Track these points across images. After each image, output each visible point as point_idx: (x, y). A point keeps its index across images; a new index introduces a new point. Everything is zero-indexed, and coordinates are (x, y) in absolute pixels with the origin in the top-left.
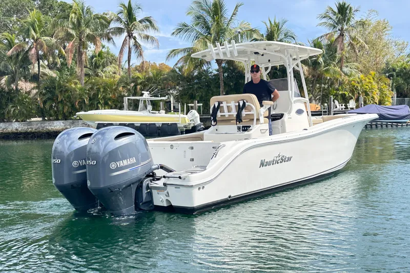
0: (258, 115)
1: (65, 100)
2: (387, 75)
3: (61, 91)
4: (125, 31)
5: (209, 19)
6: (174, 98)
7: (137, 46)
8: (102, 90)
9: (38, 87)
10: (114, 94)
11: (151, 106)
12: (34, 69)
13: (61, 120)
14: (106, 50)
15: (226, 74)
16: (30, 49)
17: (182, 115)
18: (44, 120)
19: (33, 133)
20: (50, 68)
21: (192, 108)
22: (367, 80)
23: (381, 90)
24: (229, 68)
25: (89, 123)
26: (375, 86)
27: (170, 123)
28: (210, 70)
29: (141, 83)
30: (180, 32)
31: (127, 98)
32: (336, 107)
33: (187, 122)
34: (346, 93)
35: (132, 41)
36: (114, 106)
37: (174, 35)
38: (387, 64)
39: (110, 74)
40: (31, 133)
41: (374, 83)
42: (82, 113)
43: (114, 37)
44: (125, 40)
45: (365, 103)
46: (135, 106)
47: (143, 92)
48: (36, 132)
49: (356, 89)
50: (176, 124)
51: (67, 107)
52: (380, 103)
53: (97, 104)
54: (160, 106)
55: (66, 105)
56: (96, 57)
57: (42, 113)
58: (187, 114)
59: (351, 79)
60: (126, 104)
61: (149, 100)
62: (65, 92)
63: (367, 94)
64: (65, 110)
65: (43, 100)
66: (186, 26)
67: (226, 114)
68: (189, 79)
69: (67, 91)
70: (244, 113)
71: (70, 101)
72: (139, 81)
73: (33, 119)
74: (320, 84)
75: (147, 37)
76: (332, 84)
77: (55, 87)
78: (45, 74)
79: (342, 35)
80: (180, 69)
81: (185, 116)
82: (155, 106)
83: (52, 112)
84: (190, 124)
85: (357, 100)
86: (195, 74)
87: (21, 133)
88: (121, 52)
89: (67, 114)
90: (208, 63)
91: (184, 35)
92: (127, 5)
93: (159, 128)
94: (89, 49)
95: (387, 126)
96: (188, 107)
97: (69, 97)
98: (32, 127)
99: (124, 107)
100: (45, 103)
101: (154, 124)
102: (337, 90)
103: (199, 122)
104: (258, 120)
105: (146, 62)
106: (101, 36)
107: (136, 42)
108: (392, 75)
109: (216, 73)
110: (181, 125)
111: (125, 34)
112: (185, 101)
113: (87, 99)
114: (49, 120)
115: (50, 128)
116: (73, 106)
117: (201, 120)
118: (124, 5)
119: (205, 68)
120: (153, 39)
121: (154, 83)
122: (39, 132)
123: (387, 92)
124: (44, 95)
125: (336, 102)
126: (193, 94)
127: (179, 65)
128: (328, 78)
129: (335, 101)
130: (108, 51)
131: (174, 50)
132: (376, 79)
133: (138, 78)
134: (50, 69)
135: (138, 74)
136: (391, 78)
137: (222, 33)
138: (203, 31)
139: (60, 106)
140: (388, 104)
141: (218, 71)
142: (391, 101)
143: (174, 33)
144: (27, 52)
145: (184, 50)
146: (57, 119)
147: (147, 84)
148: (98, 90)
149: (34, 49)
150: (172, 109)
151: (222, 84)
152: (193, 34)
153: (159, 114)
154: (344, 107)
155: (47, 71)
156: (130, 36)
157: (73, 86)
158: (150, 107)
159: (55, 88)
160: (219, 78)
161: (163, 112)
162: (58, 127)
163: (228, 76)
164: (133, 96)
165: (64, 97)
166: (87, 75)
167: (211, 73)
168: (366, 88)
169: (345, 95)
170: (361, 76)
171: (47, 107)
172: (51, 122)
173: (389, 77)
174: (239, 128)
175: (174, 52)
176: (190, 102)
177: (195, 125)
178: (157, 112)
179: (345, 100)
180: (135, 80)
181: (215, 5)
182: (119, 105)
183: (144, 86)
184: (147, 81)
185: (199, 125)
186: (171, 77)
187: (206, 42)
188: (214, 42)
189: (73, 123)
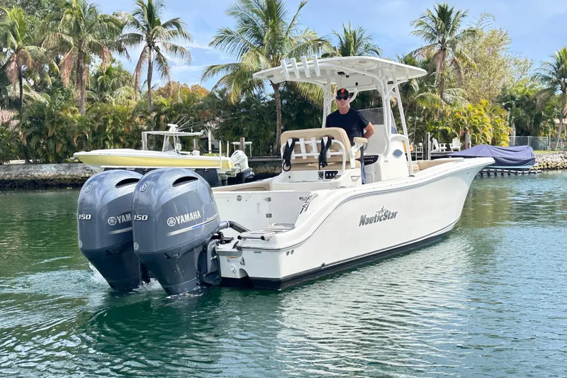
0: (348, 156)
1: (58, 134)
2: (504, 104)
3: (52, 123)
4: (144, 39)
5: (260, 23)
6: (212, 133)
7: (160, 59)
8: (110, 121)
9: (19, 117)
10: (128, 127)
11: (180, 145)
12: (13, 91)
13: (53, 163)
14: (117, 65)
15: (285, 102)
16: (9, 62)
17: (223, 158)
18: (28, 162)
19: (13, 181)
20: (36, 88)
21: (238, 147)
22: (477, 111)
23: (495, 125)
24: (289, 93)
25: (92, 168)
26: (488, 119)
27: (206, 168)
28: (263, 95)
29: (166, 112)
30: (221, 41)
31: (146, 133)
32: (435, 148)
33: (231, 167)
34: (448, 128)
35: (154, 53)
36: (127, 144)
37: (213, 46)
38: (504, 89)
39: (122, 99)
40: (9, 181)
41: (485, 116)
42: (83, 153)
43: (128, 47)
44: (144, 51)
45: (474, 142)
46: (157, 144)
47: (169, 125)
48: (17, 180)
49: (461, 123)
50: (215, 169)
51: (61, 145)
52: (494, 142)
53: (104, 141)
54: (192, 145)
55: (59, 141)
56: (102, 74)
57: (25, 153)
58: (230, 156)
59: (455, 109)
60: (144, 141)
61: (177, 136)
62: (58, 123)
63: (476, 131)
64: (58, 150)
65: (28, 134)
66: (229, 33)
67: (304, 155)
68: (234, 108)
69: (61, 122)
70: (329, 153)
71: (65, 137)
72: (163, 109)
73: (12, 162)
74: (414, 116)
75: (175, 48)
76: (430, 116)
77: (44, 116)
78: (29, 98)
79: (443, 49)
80: (221, 94)
81: (228, 158)
82: (186, 144)
83: (39, 151)
84: (234, 170)
85: (463, 139)
86: (242, 100)
88: (138, 68)
89: (60, 155)
90: (260, 83)
91: (227, 46)
92: (146, 3)
94: (92, 63)
95: (502, 174)
96: (232, 146)
97: (64, 131)
98: (12, 172)
99: (141, 145)
100: (29, 138)
102: (437, 124)
103: (247, 167)
104: (348, 163)
105: (174, 83)
106: (110, 46)
107: (159, 54)
108: (510, 105)
109: (271, 99)
110: (222, 171)
111: (144, 43)
112: (227, 137)
113: (89, 133)
114: (35, 163)
115: (36, 174)
116: (69, 144)
117: (250, 164)
118: (142, 3)
119: (255, 92)
120: (183, 51)
121: (184, 112)
122: (22, 180)
123: (504, 129)
124: (28, 127)
125: (435, 141)
126: (238, 128)
127: (220, 88)
128: (424, 108)
129: (433, 139)
130: (120, 67)
131: (212, 67)
132: (488, 110)
133: (162, 104)
134: (36, 91)
135: (162, 100)
136: (509, 108)
137: (279, 44)
138: (253, 41)
139: (51, 143)
140: (505, 145)
141: (273, 96)
142: (508, 140)
143: (213, 42)
144: (5, 67)
145: (227, 67)
146: (47, 162)
147: (175, 113)
148: (106, 120)
149: (14, 63)
150: (210, 149)
151: (279, 115)
152: (240, 45)
153: (191, 156)
154: (445, 148)
155: (34, 94)
156: (151, 45)
157: (70, 115)
158: (178, 146)
159: (43, 118)
160: (275, 107)
161: (197, 152)
162: (48, 172)
163: (288, 104)
164: (155, 130)
165: (56, 131)
166: (89, 100)
167: (264, 99)
168: (475, 123)
169: (447, 131)
170: (469, 105)
171: (33, 144)
172: (39, 166)
173: (506, 107)
174: (321, 175)
175: (212, 69)
176: (235, 139)
177: (242, 171)
178: (189, 153)
179: (446, 138)
180: (157, 108)
182: (135, 142)
183: (171, 116)
184: (175, 110)
185: (248, 171)
186: (209, 104)
187: (258, 56)
188: (268, 57)
189: (69, 168)
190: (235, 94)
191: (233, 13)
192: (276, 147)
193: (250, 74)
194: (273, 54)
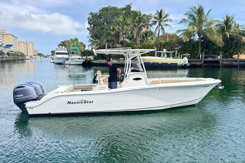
4: (158, 22)
5: (196, 16)
6: (177, 51)
7: (163, 29)
12: (121, 39)
15: (202, 41)
17: (180, 60)
20: (128, 38)
21: (185, 56)
24: (204, 38)
27: (174, 63)
28: (195, 39)
29: (163, 45)
30: (182, 22)
36: (151, 54)
37: (179, 24)
40: (120, 64)
43: (153, 26)
44: (158, 26)
46: (159, 55)
47: (163, 49)
50: (177, 63)
54: (170, 55)
58: (182, 59)
60: (156, 54)
61: (166, 52)
66: (185, 20)
68: (185, 44)
72: (162, 45)
73: (121, 59)
75: (167, 25)
78: (125, 41)
80: (181, 39)
81: (181, 60)
82: (168, 56)
84: (183, 63)
86: (188, 40)
87: (116, 64)
88: (156, 30)
90: (194, 35)
91: (183, 24)
92: (159, 12)
93: (169, 65)
94: (143, 30)
96: (183, 56)
101: (167, 63)
103: (188, 63)
105: (166, 33)
107: (162, 27)
109: (198, 40)
110: (179, 64)
111: (157, 24)
112: (182, 53)
117: (189, 61)
118: (158, 11)
119: (192, 38)
120: (169, 25)
121: (168, 45)
122: (122, 64)
126: (186, 50)
127: (180, 37)
130: (150, 30)
131: (178, 31)
135: (163, 41)
137: (202, 22)
141: (198, 39)
144: (119, 33)
145: (184, 30)
150: (176, 55)
151: (200, 45)
152: (188, 23)
153: (169, 59)
155: (127, 40)
156: (160, 24)
157: (136, 46)
158: (166, 56)
160: (199, 43)
161: (171, 58)
164: (159, 51)
166: (141, 41)
167: (195, 40)
175: (179, 31)
176: (184, 53)
177: (186, 64)
180: (161, 44)
181: (199, 10)
182: (153, 54)
183: (164, 46)
184: (166, 44)
185: (188, 64)
186: (177, 42)
187: (194, 27)
188: (197, 27)
189: (135, 61)
190: (186, 39)
191: (186, 14)
192: (198, 56)
193: (191, 33)
194: (199, 26)
